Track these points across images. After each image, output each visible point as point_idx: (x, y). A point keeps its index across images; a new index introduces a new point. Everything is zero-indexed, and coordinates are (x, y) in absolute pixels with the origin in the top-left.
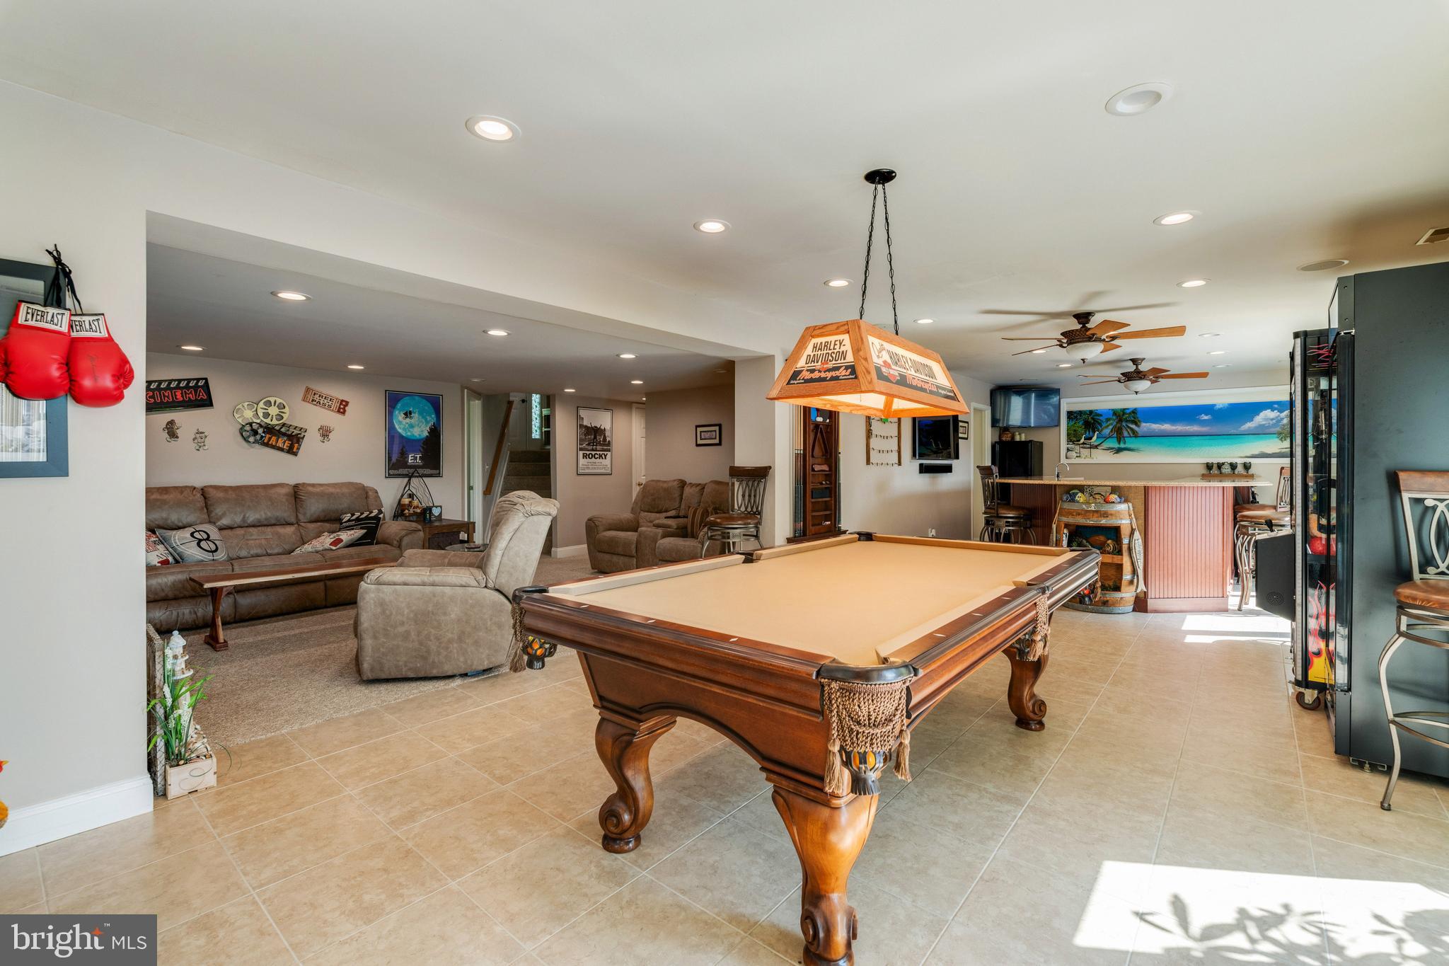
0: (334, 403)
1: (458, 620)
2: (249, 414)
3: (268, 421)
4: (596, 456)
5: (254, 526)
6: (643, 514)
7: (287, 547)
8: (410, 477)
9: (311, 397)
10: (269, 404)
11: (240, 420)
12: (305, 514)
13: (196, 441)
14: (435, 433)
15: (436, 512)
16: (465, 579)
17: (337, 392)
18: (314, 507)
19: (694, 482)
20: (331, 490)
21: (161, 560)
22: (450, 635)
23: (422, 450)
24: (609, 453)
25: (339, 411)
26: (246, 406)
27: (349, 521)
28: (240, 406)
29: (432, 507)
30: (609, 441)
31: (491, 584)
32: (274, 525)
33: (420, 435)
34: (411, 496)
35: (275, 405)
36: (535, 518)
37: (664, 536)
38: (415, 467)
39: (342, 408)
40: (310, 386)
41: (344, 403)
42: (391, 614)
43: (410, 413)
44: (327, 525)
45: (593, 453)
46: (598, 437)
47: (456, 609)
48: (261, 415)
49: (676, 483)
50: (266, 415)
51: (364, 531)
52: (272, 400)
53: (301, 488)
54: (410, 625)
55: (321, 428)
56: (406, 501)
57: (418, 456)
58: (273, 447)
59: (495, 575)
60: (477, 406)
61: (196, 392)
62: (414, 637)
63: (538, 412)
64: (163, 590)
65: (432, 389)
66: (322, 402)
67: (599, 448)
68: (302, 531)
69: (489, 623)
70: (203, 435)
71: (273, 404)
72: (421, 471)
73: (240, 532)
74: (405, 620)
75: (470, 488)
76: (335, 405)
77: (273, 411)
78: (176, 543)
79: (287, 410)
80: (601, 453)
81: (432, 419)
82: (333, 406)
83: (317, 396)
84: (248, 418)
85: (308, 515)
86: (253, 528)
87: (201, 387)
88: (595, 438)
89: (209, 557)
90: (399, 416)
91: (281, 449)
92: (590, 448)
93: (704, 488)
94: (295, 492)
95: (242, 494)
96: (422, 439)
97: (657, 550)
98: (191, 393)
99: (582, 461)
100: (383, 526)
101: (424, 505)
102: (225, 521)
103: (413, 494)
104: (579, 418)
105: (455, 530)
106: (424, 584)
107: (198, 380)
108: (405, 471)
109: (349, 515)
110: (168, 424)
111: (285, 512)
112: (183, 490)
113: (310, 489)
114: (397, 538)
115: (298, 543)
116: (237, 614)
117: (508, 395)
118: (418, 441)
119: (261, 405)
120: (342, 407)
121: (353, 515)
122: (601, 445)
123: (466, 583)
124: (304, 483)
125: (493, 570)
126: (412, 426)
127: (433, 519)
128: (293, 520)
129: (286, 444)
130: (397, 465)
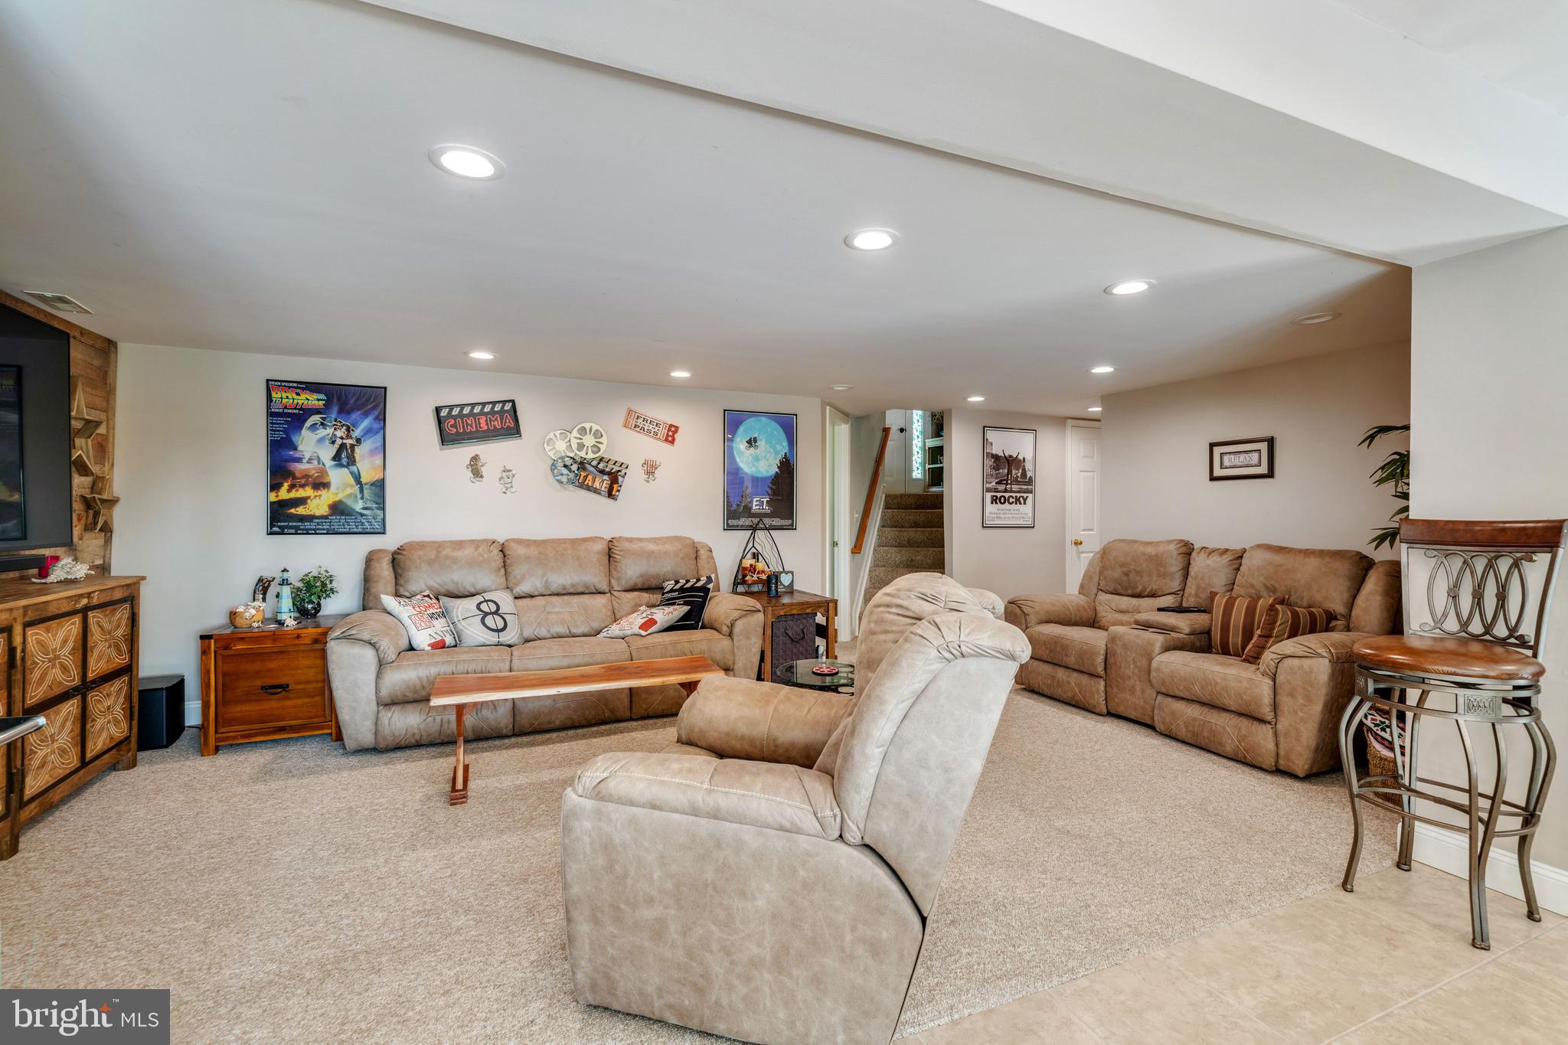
0: (660, 429)
1: (774, 916)
2: (561, 446)
3: (582, 454)
4: (1011, 500)
5: (558, 594)
6: (1103, 597)
7: (596, 625)
8: (754, 529)
9: (636, 423)
10: (583, 431)
11: (551, 454)
12: (618, 579)
13: (502, 482)
14: (787, 468)
15: (785, 580)
16: (789, 812)
17: (664, 413)
18: (632, 570)
19: (1211, 545)
20: (651, 547)
21: (433, 641)
22: (754, 950)
23: (769, 491)
24: (1030, 496)
25: (666, 440)
26: (558, 436)
27: (672, 591)
28: (551, 436)
29: (781, 573)
30: (1030, 477)
31: (853, 835)
32: (582, 593)
33: (767, 471)
34: (755, 556)
35: (590, 434)
36: (972, 664)
37: (1168, 648)
38: (761, 516)
39: (671, 435)
40: (634, 407)
41: (673, 429)
42: (626, 876)
43: (755, 440)
44: (645, 596)
45: (1007, 495)
46: (1014, 472)
47: (767, 887)
48: (575, 446)
49: (1172, 547)
50: (581, 446)
51: (687, 608)
52: (587, 426)
53: (616, 544)
54: (666, 908)
55: (645, 464)
56: (748, 562)
57: (765, 500)
58: (589, 488)
59: (864, 812)
60: (842, 433)
61: (502, 419)
62: (675, 936)
63: (920, 444)
64: (423, 687)
65: (782, 405)
66: (646, 428)
67: (1015, 487)
68: (614, 603)
69: (848, 937)
70: (510, 473)
71: (588, 432)
72: (768, 521)
73: (540, 601)
74: (654, 893)
75: (834, 544)
76: (662, 432)
77: (589, 441)
78: (457, 616)
79: (604, 440)
80: (1018, 495)
81: (783, 448)
82: (659, 433)
83: (640, 420)
84: (560, 452)
85: (623, 582)
86: (556, 597)
87: (507, 411)
88: (1009, 472)
89: (493, 638)
90: (740, 445)
91: (596, 491)
92: (1002, 487)
93: (1241, 557)
94: (610, 549)
95: (549, 551)
96: (771, 477)
97: (1153, 674)
98: (496, 419)
99: (990, 508)
100: (712, 601)
101: (771, 568)
102: (524, 588)
103: (759, 553)
104: (985, 441)
105: (809, 611)
106: (695, 812)
107: (504, 402)
108: (747, 522)
109: (673, 582)
110: (471, 460)
111: (594, 577)
112: (480, 544)
113: (627, 545)
114: (728, 622)
115: (609, 619)
116: (516, 724)
117: (883, 416)
118: (764, 479)
119: (575, 433)
120: (670, 433)
121: (677, 582)
122: (1017, 482)
123: (792, 823)
124: (620, 537)
125: (858, 798)
126: (757, 459)
127: (781, 589)
128: (605, 587)
129: (604, 485)
130: (736, 514)
